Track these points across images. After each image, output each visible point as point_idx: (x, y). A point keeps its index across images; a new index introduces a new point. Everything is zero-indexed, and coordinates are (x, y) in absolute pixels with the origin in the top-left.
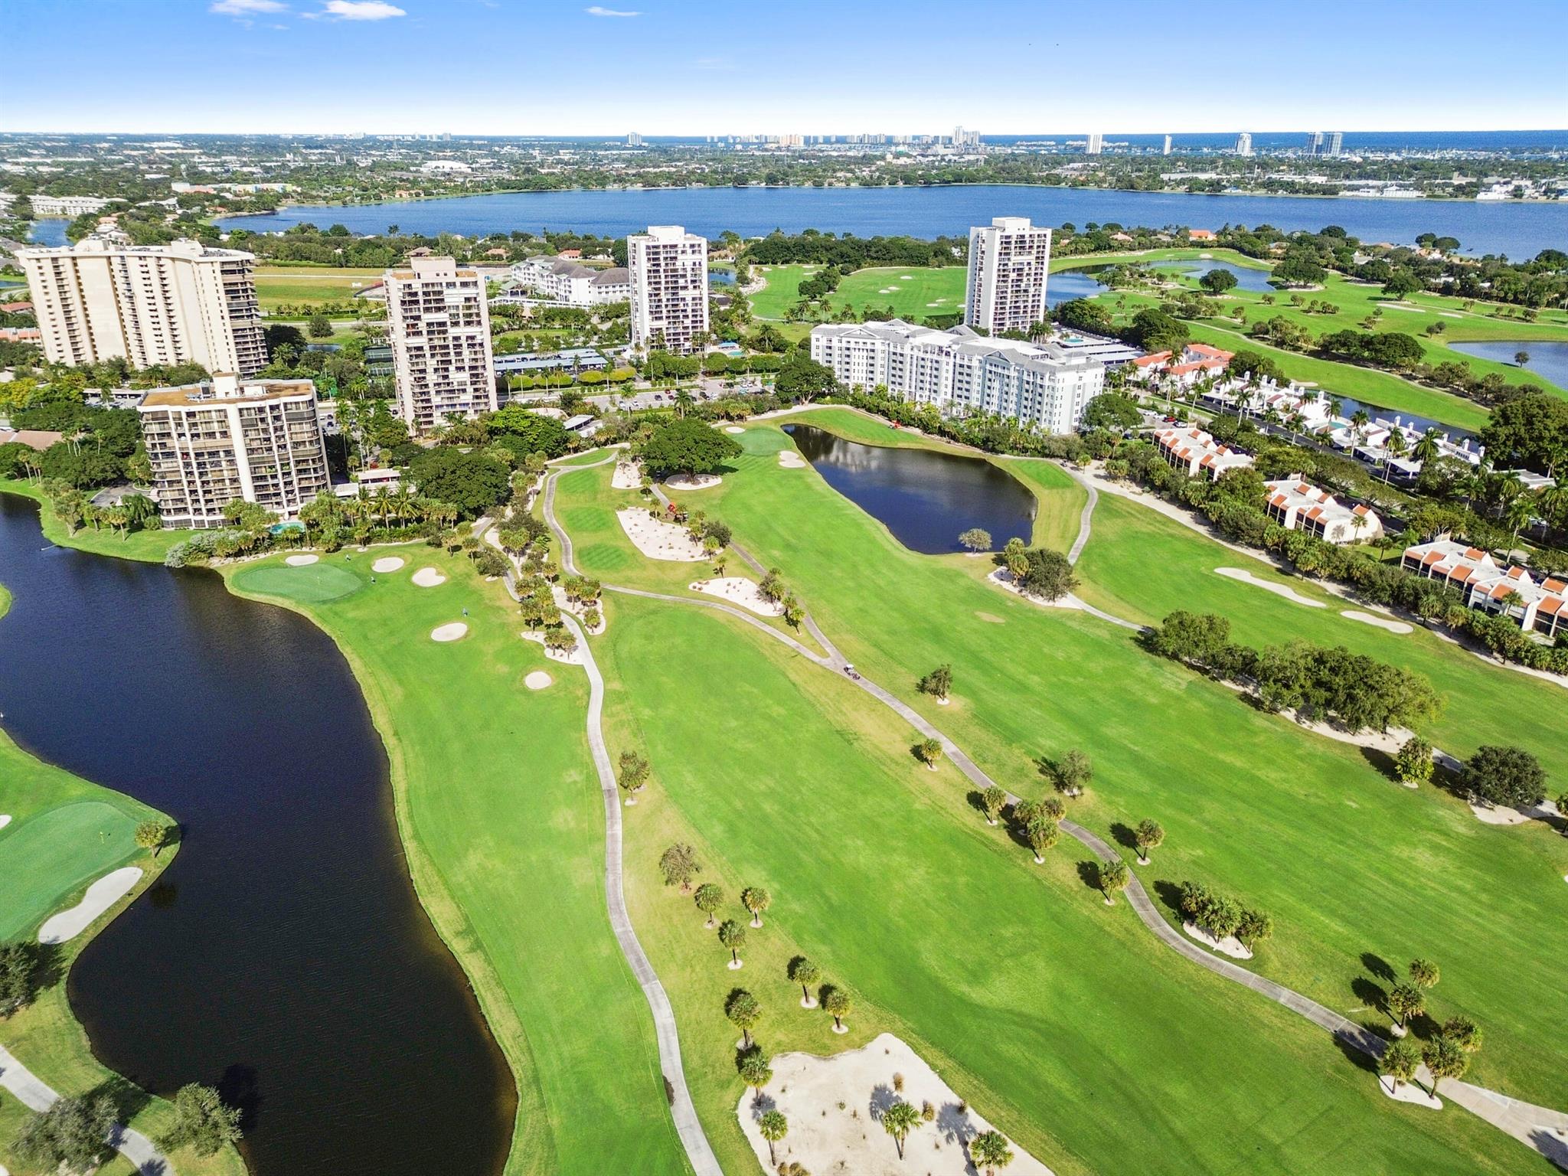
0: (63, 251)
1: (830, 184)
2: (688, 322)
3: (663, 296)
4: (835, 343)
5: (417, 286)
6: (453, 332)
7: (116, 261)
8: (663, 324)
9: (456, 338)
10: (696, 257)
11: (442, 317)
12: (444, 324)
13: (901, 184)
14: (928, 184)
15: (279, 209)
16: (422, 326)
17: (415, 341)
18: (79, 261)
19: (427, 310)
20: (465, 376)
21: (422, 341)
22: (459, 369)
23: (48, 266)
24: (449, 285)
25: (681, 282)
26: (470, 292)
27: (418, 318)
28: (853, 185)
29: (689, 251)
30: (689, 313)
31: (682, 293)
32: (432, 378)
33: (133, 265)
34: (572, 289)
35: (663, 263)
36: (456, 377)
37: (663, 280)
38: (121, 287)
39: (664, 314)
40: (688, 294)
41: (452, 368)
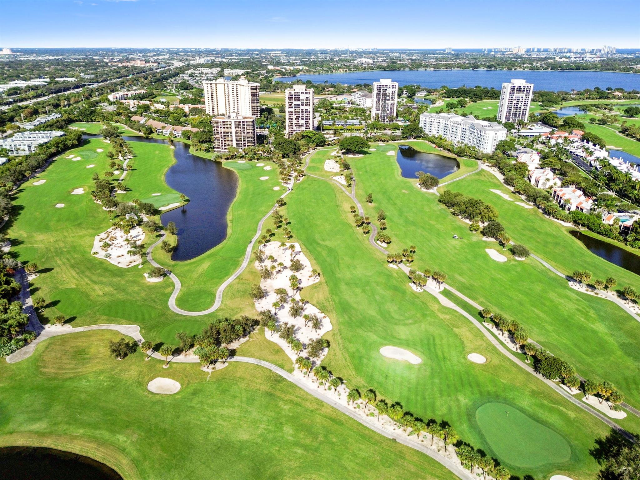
0: (214, 82)
1: (515, 69)
2: (388, 112)
3: (381, 103)
4: (427, 120)
5: (293, 93)
6: (301, 107)
7: (226, 85)
8: (380, 112)
9: (302, 110)
10: (394, 90)
11: (299, 103)
12: (299, 105)
13: (549, 70)
14: (563, 70)
15: (297, 75)
16: (293, 105)
17: (291, 110)
18: (217, 85)
19: (295, 100)
20: (304, 121)
21: (293, 110)
22: (302, 119)
23: (209, 85)
24: (302, 93)
25: (388, 98)
26: (308, 95)
27: (292, 103)
28: (526, 69)
29: (391, 87)
30: (389, 109)
31: (387, 102)
32: (294, 121)
33: (230, 86)
35: (382, 91)
36: (301, 121)
37: (381, 97)
38: (227, 93)
39: (381, 109)
40: (389, 102)
41: (300, 119)
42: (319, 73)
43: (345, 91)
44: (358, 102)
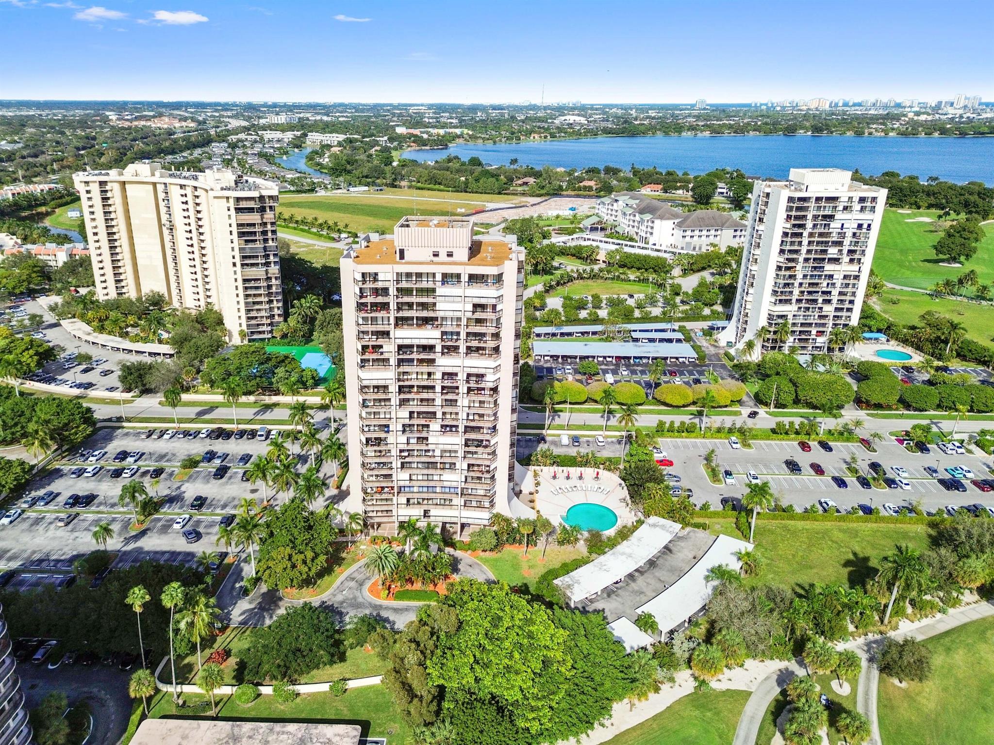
2: (829, 309)
3: (800, 270)
5: (387, 274)
6: (445, 363)
7: (160, 188)
8: (789, 310)
9: (451, 375)
10: (867, 216)
11: (429, 335)
12: (430, 348)
15: (450, 145)
16: (389, 348)
17: (375, 375)
18: (127, 186)
19: (401, 322)
20: (456, 441)
21: (387, 376)
22: (448, 428)
24: (447, 278)
25: (833, 251)
26: (484, 293)
27: (386, 334)
29: (857, 207)
30: (835, 297)
31: (829, 268)
32: (396, 440)
33: (175, 193)
34: (655, 231)
35: (809, 224)
36: (438, 440)
37: (804, 249)
38: (164, 218)
39: (794, 298)
40: (838, 271)
41: (435, 426)
42: (495, 143)
43: (564, 185)
44: (625, 225)
